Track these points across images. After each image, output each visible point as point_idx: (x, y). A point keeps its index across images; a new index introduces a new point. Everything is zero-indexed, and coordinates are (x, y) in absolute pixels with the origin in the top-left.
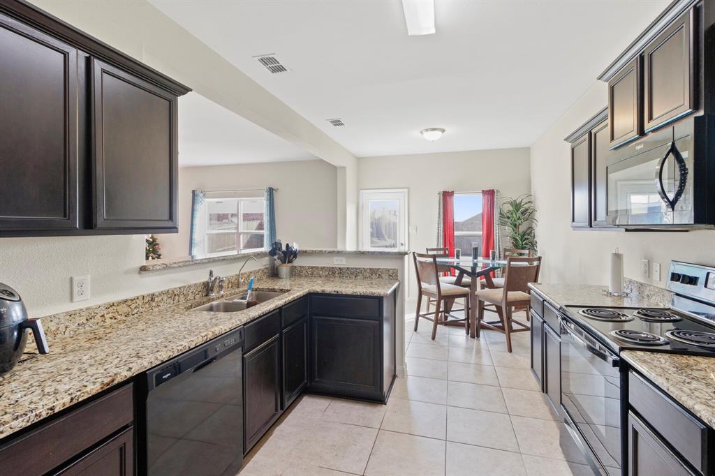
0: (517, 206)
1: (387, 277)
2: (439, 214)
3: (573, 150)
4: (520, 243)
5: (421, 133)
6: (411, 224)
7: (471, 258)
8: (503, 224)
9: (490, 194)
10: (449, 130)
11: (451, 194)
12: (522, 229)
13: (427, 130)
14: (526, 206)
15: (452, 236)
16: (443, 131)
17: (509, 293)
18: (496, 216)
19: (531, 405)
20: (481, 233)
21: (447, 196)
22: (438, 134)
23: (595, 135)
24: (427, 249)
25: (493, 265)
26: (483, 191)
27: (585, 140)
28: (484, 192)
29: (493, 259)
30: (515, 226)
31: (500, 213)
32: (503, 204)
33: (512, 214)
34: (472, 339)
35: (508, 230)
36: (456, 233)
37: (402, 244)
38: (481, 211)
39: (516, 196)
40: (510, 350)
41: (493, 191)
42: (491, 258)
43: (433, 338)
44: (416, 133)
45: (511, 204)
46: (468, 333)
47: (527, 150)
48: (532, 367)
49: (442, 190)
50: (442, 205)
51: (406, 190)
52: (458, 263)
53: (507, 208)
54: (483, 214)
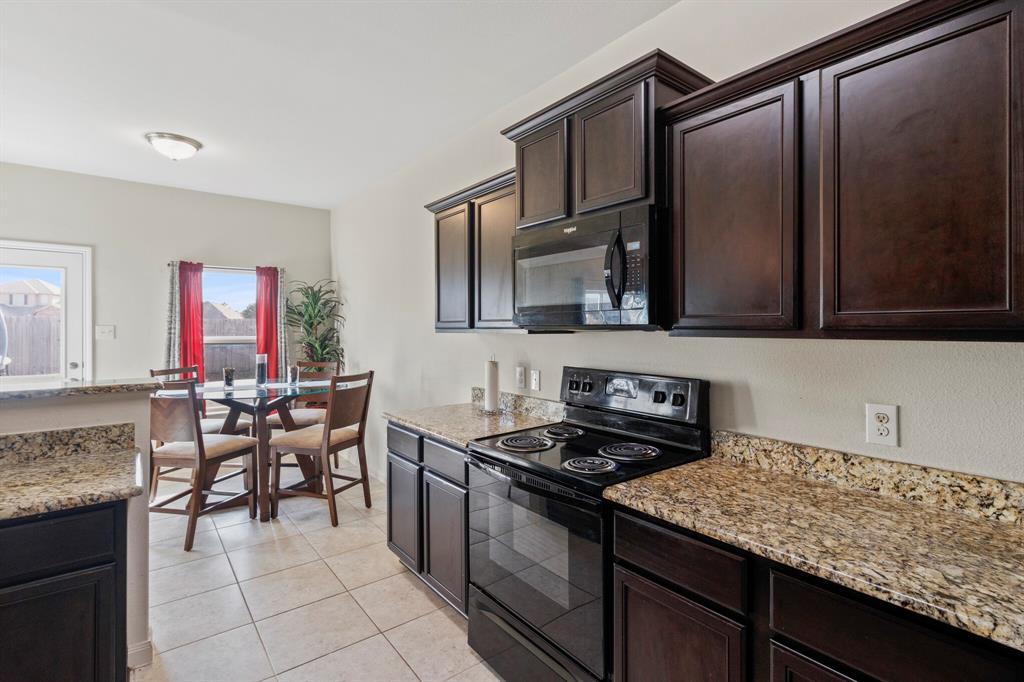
0: (314, 295)
1: (102, 447)
2: (172, 304)
3: (438, 222)
4: (320, 351)
5: (148, 138)
6: (100, 321)
7: (253, 382)
8: (290, 323)
9: (270, 275)
10: (211, 148)
11: (198, 267)
12: (321, 330)
13: (161, 135)
14: (327, 296)
15: (199, 345)
16: (199, 146)
17: (332, 431)
18: (281, 311)
19: (402, 599)
20: (255, 338)
21: (187, 270)
22: (185, 151)
23: (480, 207)
24: (152, 371)
25: (294, 391)
26: (258, 269)
27: (463, 211)
28: (260, 271)
29: (294, 380)
30: (311, 325)
31: (288, 308)
32: (291, 293)
33: (307, 306)
34: (265, 524)
35: (300, 332)
36: (207, 339)
37: (75, 365)
38: (253, 302)
39: (312, 280)
40: (335, 523)
41: (275, 269)
42: (289, 379)
43: (189, 547)
44: (135, 135)
45: (306, 294)
46: (253, 516)
47: (324, 215)
48: (390, 539)
49: (177, 259)
50: (177, 287)
51: (88, 251)
52: (229, 394)
53: (299, 299)
54: (258, 305)
